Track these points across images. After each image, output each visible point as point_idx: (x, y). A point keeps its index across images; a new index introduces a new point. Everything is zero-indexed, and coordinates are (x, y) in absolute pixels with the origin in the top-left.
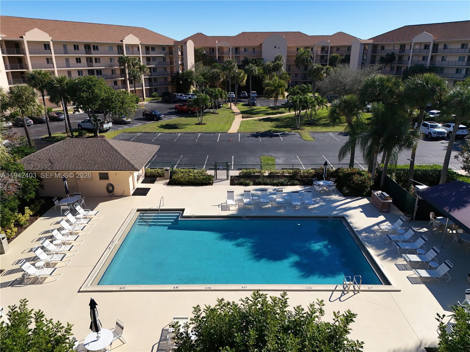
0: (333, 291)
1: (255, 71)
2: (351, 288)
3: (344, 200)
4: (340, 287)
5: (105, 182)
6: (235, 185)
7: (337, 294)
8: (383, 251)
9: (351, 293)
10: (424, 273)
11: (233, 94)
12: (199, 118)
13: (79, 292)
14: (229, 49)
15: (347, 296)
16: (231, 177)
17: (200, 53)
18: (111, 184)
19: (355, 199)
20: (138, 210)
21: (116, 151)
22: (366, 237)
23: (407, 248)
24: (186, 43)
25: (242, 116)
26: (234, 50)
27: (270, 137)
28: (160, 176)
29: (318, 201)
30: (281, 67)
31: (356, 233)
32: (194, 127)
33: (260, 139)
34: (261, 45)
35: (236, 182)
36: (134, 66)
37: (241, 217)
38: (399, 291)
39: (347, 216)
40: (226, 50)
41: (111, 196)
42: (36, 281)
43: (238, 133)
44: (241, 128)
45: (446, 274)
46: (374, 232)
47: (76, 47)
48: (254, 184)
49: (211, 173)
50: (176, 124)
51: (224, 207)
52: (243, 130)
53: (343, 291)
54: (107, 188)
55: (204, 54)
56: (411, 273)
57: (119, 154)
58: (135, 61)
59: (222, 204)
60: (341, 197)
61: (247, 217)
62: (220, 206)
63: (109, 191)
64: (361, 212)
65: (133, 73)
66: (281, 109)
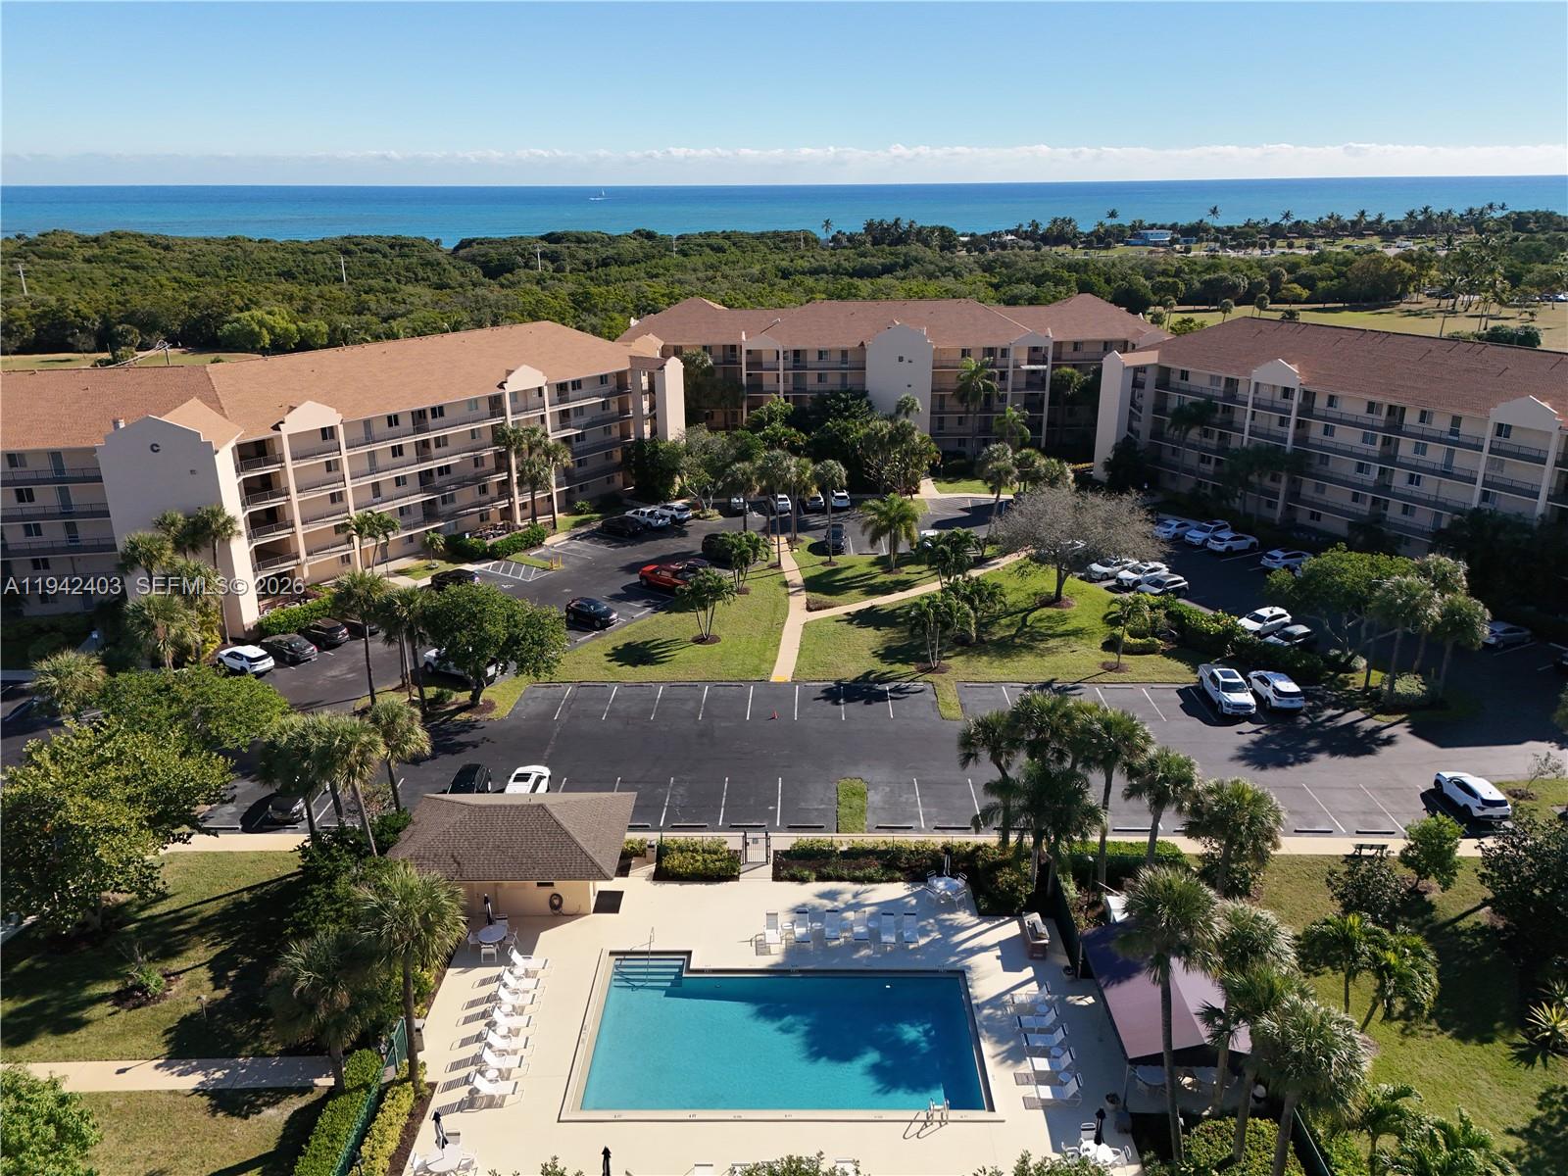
0: (912, 1121)
1: (840, 478)
2: (937, 1116)
3: (978, 924)
4: (923, 1116)
5: (547, 892)
6: (782, 879)
7: (917, 1126)
8: (1005, 1047)
9: (937, 1125)
10: (1046, 1092)
11: (785, 499)
12: (701, 613)
13: (559, 1121)
14: (778, 352)
15: (931, 1128)
16: (776, 852)
17: (698, 367)
18: (558, 895)
19: (997, 923)
20: (612, 953)
21: (567, 833)
22: (988, 1018)
23: (1038, 1044)
24: (662, 368)
25: (808, 603)
26: (791, 356)
27: (866, 703)
28: (637, 855)
29: (929, 928)
30: (911, 433)
31: (975, 1008)
32: (691, 655)
33: (843, 709)
34: (862, 344)
35: (784, 873)
36: (531, 450)
37: (788, 971)
38: (1003, 1121)
39: (969, 968)
40: (767, 358)
41: (556, 915)
42: (492, 1103)
43: (795, 682)
44: (803, 659)
45: (1074, 1095)
46: (1003, 1006)
47: (393, 420)
48: (818, 879)
49: (733, 841)
50: (647, 643)
51: (761, 948)
52: (806, 672)
53: (925, 1122)
54: (551, 902)
55: (710, 367)
56: (1030, 1090)
57: (574, 841)
58: (535, 435)
59: (759, 938)
60: (973, 918)
61: (800, 971)
62: (754, 943)
63: (554, 907)
64: (998, 958)
65: (530, 470)
66: (905, 569)
